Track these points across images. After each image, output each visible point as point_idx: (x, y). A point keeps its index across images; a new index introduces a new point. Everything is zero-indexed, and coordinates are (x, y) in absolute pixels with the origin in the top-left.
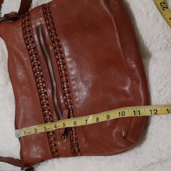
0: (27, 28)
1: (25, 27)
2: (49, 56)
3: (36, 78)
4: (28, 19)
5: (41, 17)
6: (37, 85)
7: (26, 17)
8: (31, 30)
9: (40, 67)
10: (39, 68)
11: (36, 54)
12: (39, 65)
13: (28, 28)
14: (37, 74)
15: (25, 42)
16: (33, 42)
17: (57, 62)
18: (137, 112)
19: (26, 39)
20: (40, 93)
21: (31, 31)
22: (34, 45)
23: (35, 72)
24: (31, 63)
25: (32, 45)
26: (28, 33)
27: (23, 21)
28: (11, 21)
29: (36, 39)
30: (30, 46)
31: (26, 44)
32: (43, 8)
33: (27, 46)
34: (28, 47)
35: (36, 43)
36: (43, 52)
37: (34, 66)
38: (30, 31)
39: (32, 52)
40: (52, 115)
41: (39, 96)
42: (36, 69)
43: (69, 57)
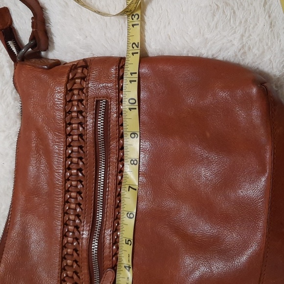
0: (76, 92)
1: (71, 90)
2: (105, 159)
3: (67, 191)
4: (83, 76)
5: (110, 82)
6: (64, 205)
7: (79, 71)
8: (83, 100)
9: (80, 174)
10: (77, 175)
11: (81, 147)
12: (80, 170)
13: (79, 94)
14: (71, 185)
15: (65, 117)
16: (80, 124)
17: (117, 176)
18: (132, 77)
19: (67, 113)
20: (66, 222)
21: (84, 102)
22: (81, 129)
23: (67, 180)
24: (66, 160)
25: (78, 129)
26: (75, 103)
27: (71, 76)
28: (46, 67)
29: (90, 121)
30: (72, 129)
31: (66, 122)
32: (119, 67)
33: (66, 127)
34: (69, 128)
35: (87, 126)
36: (96, 149)
37: (69, 169)
38: (81, 101)
39: (72, 140)
40: (78, 271)
41: (64, 227)
42: (71, 175)
43: (143, 174)
